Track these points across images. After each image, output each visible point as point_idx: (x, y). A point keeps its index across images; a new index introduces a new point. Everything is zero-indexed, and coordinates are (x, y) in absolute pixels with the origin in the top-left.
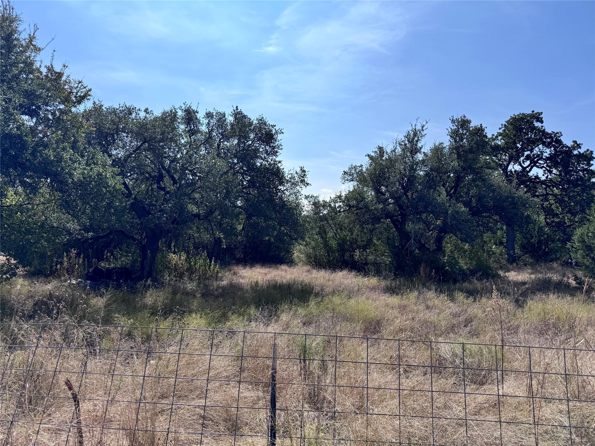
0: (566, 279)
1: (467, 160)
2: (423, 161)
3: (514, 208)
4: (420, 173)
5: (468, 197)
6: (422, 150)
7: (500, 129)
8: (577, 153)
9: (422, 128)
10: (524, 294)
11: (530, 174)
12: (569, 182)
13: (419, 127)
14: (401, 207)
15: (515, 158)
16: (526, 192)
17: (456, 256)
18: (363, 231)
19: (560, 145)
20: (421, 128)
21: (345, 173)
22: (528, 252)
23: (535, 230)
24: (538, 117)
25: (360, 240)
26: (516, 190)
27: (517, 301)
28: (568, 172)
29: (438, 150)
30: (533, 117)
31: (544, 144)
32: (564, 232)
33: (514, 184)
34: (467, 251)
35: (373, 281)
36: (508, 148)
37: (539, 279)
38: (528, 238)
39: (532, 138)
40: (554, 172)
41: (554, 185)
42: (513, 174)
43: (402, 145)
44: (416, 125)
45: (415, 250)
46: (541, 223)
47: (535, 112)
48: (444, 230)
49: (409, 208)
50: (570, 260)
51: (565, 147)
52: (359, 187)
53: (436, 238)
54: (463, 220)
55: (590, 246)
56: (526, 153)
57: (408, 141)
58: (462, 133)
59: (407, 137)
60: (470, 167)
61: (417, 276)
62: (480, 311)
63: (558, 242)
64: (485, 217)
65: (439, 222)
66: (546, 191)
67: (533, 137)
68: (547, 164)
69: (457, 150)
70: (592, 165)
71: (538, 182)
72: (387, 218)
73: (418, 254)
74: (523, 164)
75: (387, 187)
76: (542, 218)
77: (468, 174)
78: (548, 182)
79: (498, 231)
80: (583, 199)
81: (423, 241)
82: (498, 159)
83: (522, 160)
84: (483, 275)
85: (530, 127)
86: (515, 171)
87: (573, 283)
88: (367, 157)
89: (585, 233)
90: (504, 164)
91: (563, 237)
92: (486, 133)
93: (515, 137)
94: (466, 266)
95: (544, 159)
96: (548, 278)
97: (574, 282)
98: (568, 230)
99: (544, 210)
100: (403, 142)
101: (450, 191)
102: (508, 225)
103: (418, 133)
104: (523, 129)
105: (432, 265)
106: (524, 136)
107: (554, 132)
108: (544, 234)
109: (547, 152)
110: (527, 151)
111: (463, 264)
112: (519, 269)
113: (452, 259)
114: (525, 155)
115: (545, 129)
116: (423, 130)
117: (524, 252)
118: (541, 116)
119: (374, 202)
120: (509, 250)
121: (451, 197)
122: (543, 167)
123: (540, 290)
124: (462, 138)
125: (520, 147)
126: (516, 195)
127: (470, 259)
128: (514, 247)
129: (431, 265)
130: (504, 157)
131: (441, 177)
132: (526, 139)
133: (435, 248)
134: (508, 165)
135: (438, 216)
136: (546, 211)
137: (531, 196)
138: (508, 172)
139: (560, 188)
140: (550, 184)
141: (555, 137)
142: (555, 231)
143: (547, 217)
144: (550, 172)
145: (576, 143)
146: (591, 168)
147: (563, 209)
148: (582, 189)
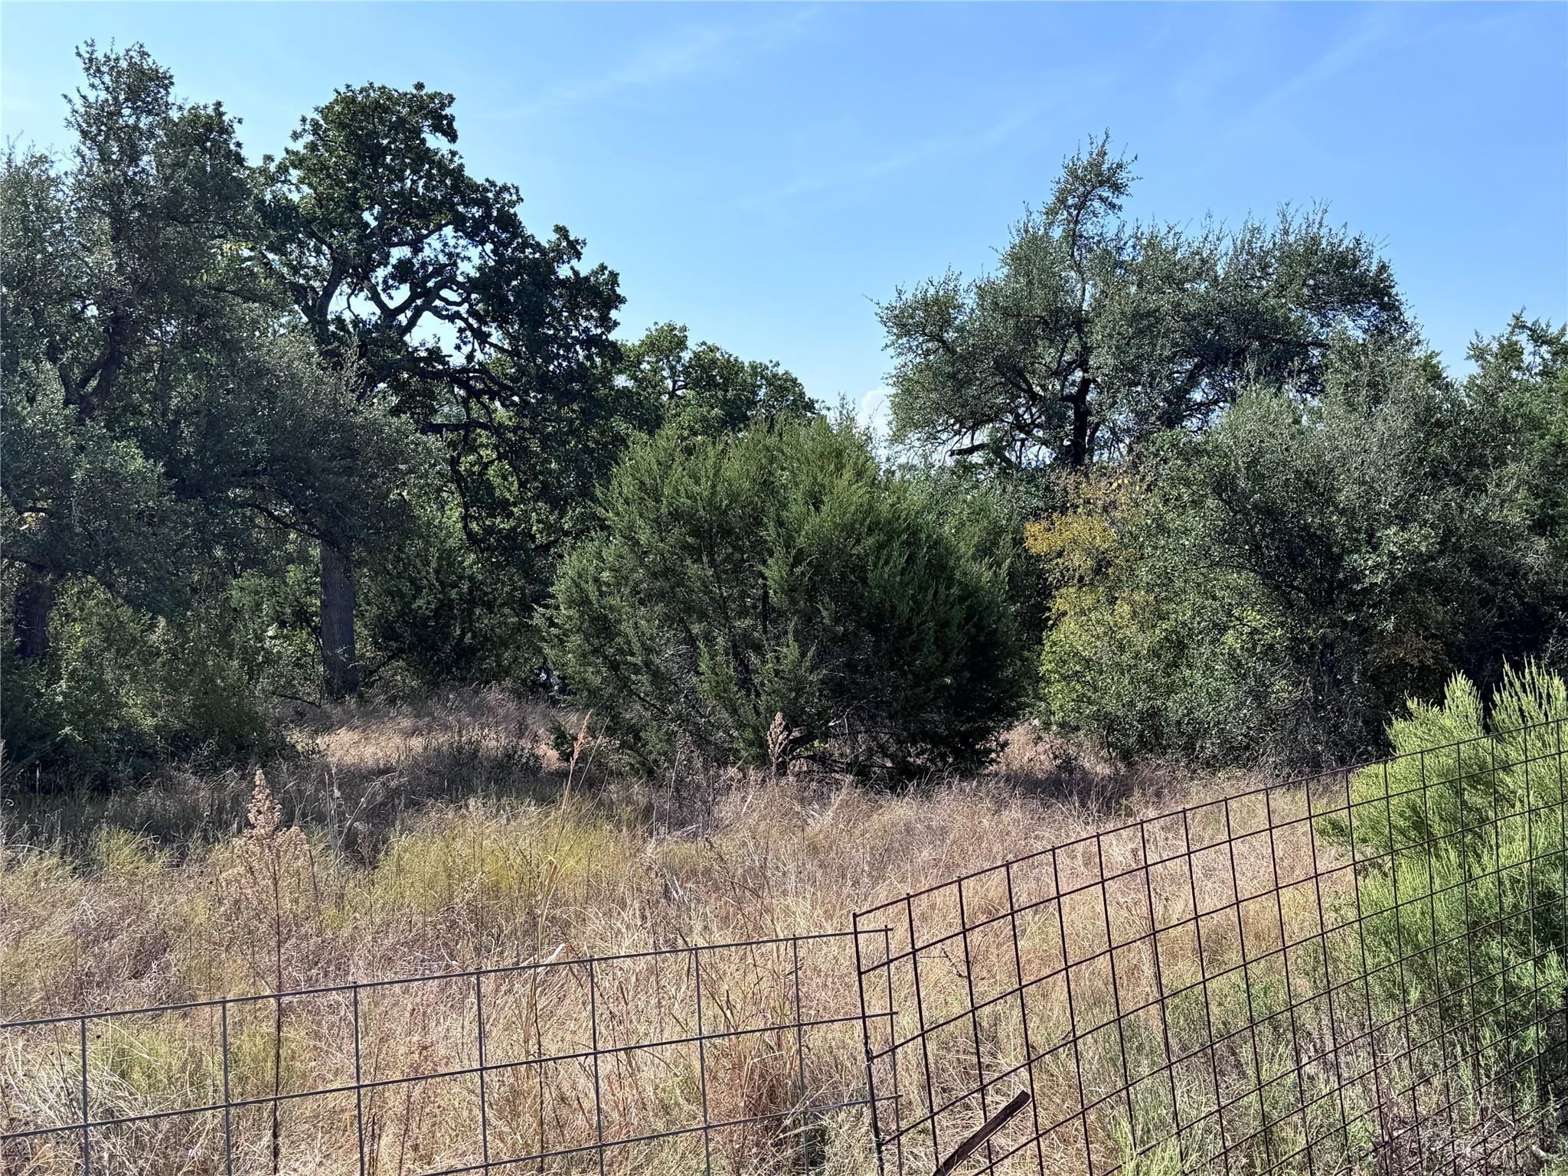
0: (526, 743)
1: (154, 249)
3: (349, 471)
5: (164, 414)
7: (296, 136)
8: (570, 273)
10: (382, 816)
11: (413, 339)
12: (544, 382)
15: (355, 269)
16: (396, 411)
17: (108, 676)
19: (515, 235)
22: (401, 651)
23: (428, 564)
24: (438, 114)
26: (358, 400)
27: (350, 843)
28: (539, 345)
29: (21, 186)
30: (421, 108)
31: (459, 222)
32: (527, 570)
33: (350, 373)
34: (158, 654)
36: (328, 224)
37: (438, 750)
38: (402, 596)
39: (417, 195)
40: (493, 339)
41: (495, 388)
42: (348, 332)
46: (449, 535)
47: (429, 89)
48: (52, 559)
50: (544, 676)
51: (531, 246)
53: (17, 599)
54: (139, 515)
55: (606, 616)
56: (398, 253)
58: (136, 128)
60: (168, 284)
62: (201, 904)
63: (507, 611)
64: (234, 504)
65: (29, 522)
66: (468, 410)
67: (421, 190)
68: (471, 306)
69: (110, 198)
70: (616, 324)
71: (438, 375)
74: (384, 297)
76: (454, 514)
77: (160, 312)
78: (475, 378)
79: (291, 567)
80: (587, 449)
82: (289, 265)
83: (380, 280)
84: (223, 751)
85: (408, 148)
86: (357, 321)
87: (549, 755)
89: (591, 570)
90: (313, 289)
91: (522, 589)
92: (239, 145)
93: (353, 179)
94: (154, 716)
95: (460, 285)
96: (470, 742)
97: (552, 754)
98: (540, 562)
99: (459, 486)
101: (85, 381)
102: (329, 540)
104: (384, 151)
106: (390, 182)
107: (493, 184)
108: (461, 578)
109: (473, 259)
110: (401, 244)
111: (141, 709)
112: (368, 717)
113: (90, 691)
114: (393, 261)
115: (461, 166)
117: (386, 649)
118: (447, 111)
120: (331, 644)
121: (86, 410)
122: (457, 315)
123: (436, 793)
124: (133, 146)
125: (374, 224)
126: (359, 420)
127: (171, 685)
128: (353, 631)
130: (313, 261)
131: (37, 315)
132: (395, 195)
133: (12, 644)
134: (328, 294)
135: (29, 494)
136: (467, 488)
137: (412, 427)
138: (327, 323)
139: (514, 404)
140: (479, 386)
141: (496, 201)
142: (498, 566)
143: (472, 511)
144: (482, 337)
145: (566, 237)
146: (613, 336)
147: (522, 484)
148: (584, 411)
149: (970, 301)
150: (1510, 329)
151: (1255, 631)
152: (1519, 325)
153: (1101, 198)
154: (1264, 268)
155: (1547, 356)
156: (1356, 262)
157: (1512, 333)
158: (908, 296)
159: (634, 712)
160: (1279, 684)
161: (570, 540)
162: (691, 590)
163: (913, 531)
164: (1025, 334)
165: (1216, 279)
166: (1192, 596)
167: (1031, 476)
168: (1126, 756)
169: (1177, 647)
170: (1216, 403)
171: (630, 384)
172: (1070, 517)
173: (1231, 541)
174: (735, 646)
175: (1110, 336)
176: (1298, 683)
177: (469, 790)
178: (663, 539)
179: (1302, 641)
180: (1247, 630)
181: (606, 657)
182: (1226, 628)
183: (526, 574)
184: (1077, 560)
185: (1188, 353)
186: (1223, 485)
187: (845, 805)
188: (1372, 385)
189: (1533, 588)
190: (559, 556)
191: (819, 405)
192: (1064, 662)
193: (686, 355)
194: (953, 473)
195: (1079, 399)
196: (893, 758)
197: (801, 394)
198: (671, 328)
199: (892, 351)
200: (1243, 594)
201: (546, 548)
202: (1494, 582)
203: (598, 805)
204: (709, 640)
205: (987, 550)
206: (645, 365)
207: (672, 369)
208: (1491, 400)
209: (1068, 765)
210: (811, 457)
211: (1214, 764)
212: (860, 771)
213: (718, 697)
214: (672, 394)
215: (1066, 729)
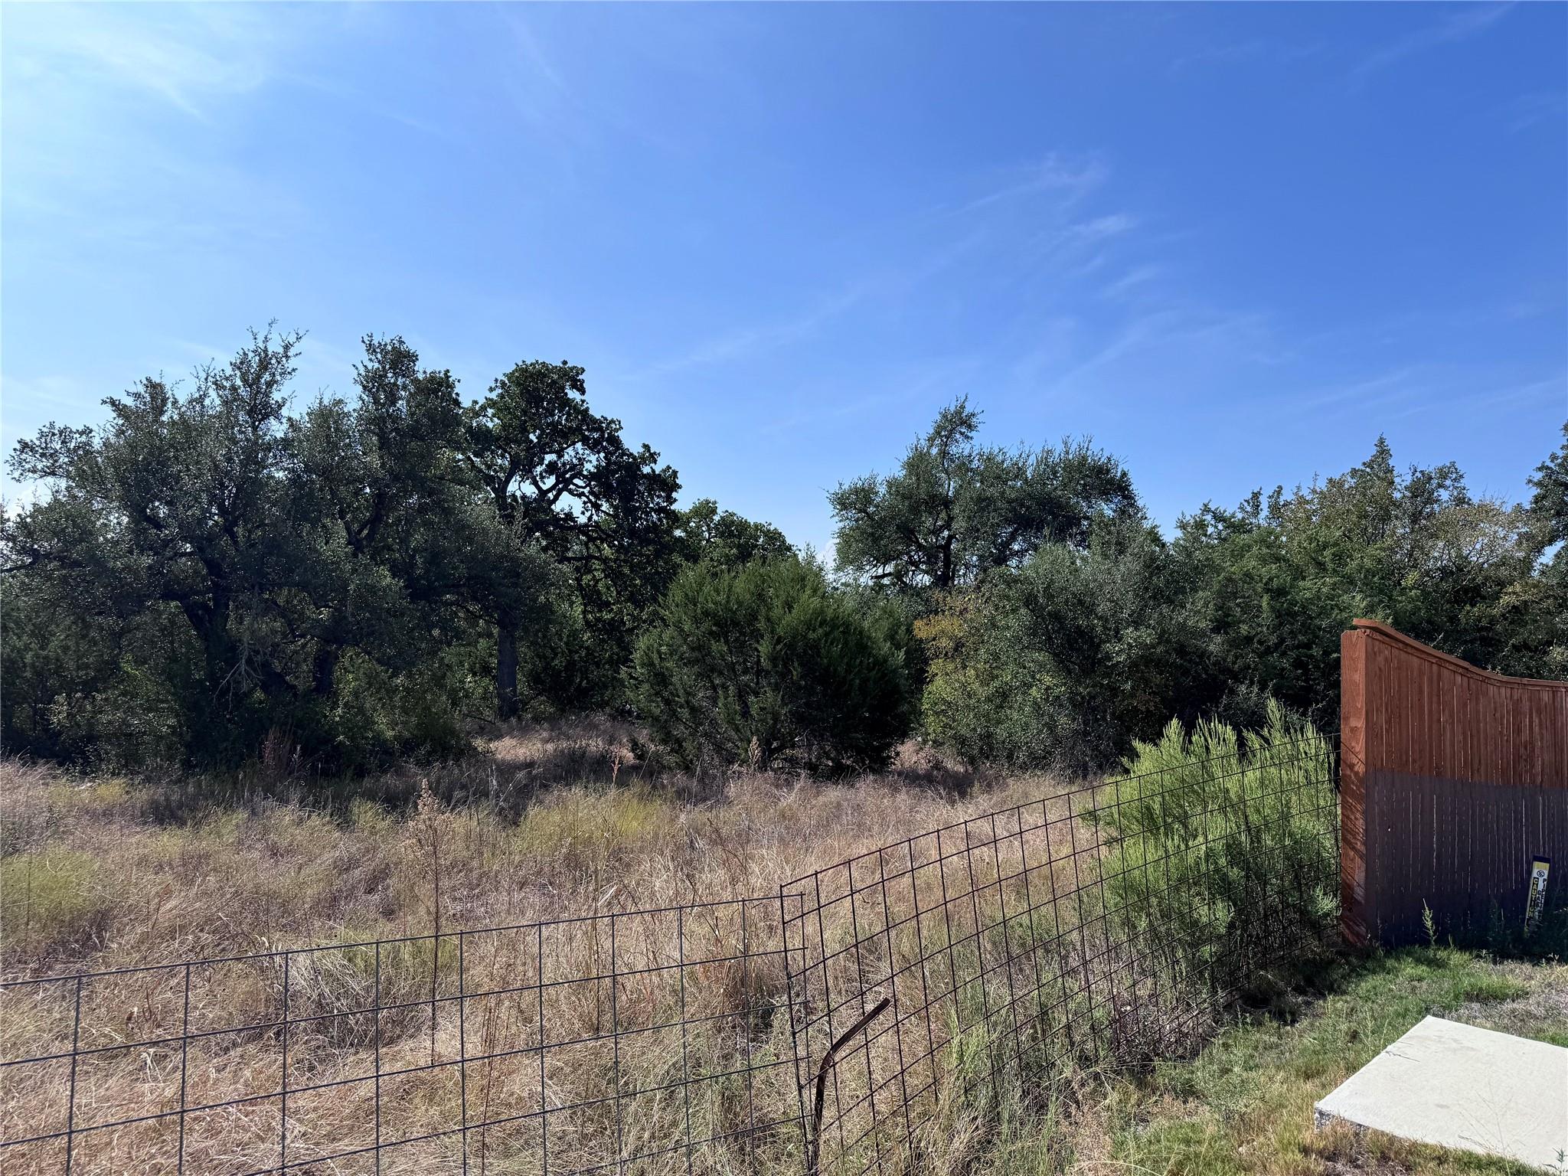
0: (615, 748)
1: (403, 455)
2: (286, 443)
3: (515, 585)
4: (277, 475)
5: (406, 551)
6: (285, 412)
7: (491, 390)
8: (650, 471)
9: (285, 352)
10: (524, 793)
11: (557, 507)
12: (633, 533)
13: (275, 347)
14: (213, 567)
15: (524, 466)
16: (545, 549)
17: (368, 705)
18: (87, 635)
19: (618, 448)
20: (281, 350)
21: (25, 446)
22: (544, 690)
23: (562, 639)
24: (573, 377)
25: (72, 665)
26: (522, 543)
27: (502, 811)
28: (630, 512)
29: (327, 417)
30: (565, 375)
31: (585, 440)
33: (518, 527)
34: (398, 692)
35: (111, 790)
36: (509, 441)
37: (562, 751)
38: (545, 657)
39: (561, 424)
40: (603, 508)
41: (604, 536)
42: (518, 502)
43: (224, 388)
44: (266, 340)
45: (252, 691)
46: (575, 622)
47: (570, 365)
48: (335, 636)
49: (239, 569)
50: (627, 708)
51: (627, 455)
52: (75, 497)
53: (315, 659)
54: (388, 611)
55: (663, 673)
56: (549, 458)
57: (245, 381)
58: (395, 384)
59: (239, 368)
60: (411, 475)
61: (254, 765)
64: (445, 604)
65: (324, 614)
66: (588, 548)
67: (564, 422)
68: (591, 488)
69: (378, 425)
70: (675, 500)
71: (571, 528)
72: (168, 596)
73: (261, 702)
74: (540, 484)
75: (169, 503)
76: (578, 610)
77: (406, 491)
78: (592, 531)
79: (481, 640)
80: (657, 573)
81: (277, 666)
82: (486, 464)
83: (538, 473)
84: (433, 751)
85: (557, 398)
86: (524, 497)
87: (628, 756)
88: (108, 408)
89: (656, 645)
90: (499, 478)
91: (617, 654)
92: (457, 394)
93: (524, 415)
94: (394, 729)
95: (585, 477)
96: (581, 747)
97: (631, 755)
98: (627, 639)
99: (581, 593)
100: (227, 379)
101: (360, 531)
102: (500, 623)
103: (274, 361)
104: (543, 399)
105: (300, 732)
106: (546, 417)
107: (606, 419)
108: (581, 647)
109: (592, 462)
110: (551, 452)
111: (385, 726)
112: (524, 732)
113: (357, 715)
114: (546, 462)
115: (587, 408)
116: (287, 357)
117: (536, 689)
118: (580, 377)
119: (125, 546)
120: (502, 686)
121: (359, 548)
122: (583, 494)
123: (557, 779)
124: (393, 395)
125: (536, 440)
126: (522, 555)
127: (405, 711)
128: (516, 678)
129: (295, 733)
130: (499, 462)
131: (333, 492)
132: (549, 425)
133: (310, 686)
134: (508, 481)
135: (323, 597)
136: (586, 595)
137: (554, 559)
138: (506, 498)
139: (615, 545)
140: (595, 535)
141: (607, 429)
142: (603, 640)
143: (589, 608)
144: (597, 507)
145: (649, 451)
146: (673, 507)
147: (618, 593)
148: (656, 550)
149: (882, 490)
150: (1201, 512)
151: (1048, 688)
152: (1206, 509)
153: (961, 432)
154: (1055, 473)
155: (1221, 528)
156: (1108, 471)
157: (1202, 514)
158: (846, 487)
159: (679, 731)
160: (1063, 720)
161: (645, 626)
162: (714, 658)
163: (847, 625)
164: (915, 509)
165: (1026, 480)
166: (1011, 666)
167: (918, 592)
168: (972, 761)
169: (1003, 696)
170: (1027, 551)
171: (683, 535)
172: (940, 617)
173: (1035, 634)
174: (740, 692)
175: (964, 511)
176: (1074, 719)
177: (577, 776)
178: (698, 628)
179: (1077, 694)
180: (1044, 687)
181: (663, 697)
182: (1031, 686)
183: (619, 646)
184: (945, 643)
185: (1008, 522)
186: (1030, 600)
187: (802, 789)
188: (1118, 543)
189: (1214, 664)
190: (637, 635)
191: (794, 548)
192: (936, 704)
193: (717, 518)
194: (872, 589)
195: (946, 547)
196: (833, 760)
197: (784, 542)
198: (708, 502)
199: (837, 519)
200: (1042, 666)
201: (631, 631)
202: (1190, 661)
203: (654, 787)
204: (725, 687)
205: (891, 637)
206: (692, 524)
207: (708, 526)
208: (1189, 555)
209: (938, 766)
210: (787, 581)
211: (1024, 768)
212: (812, 768)
213: (728, 722)
214: (708, 541)
215: (937, 744)
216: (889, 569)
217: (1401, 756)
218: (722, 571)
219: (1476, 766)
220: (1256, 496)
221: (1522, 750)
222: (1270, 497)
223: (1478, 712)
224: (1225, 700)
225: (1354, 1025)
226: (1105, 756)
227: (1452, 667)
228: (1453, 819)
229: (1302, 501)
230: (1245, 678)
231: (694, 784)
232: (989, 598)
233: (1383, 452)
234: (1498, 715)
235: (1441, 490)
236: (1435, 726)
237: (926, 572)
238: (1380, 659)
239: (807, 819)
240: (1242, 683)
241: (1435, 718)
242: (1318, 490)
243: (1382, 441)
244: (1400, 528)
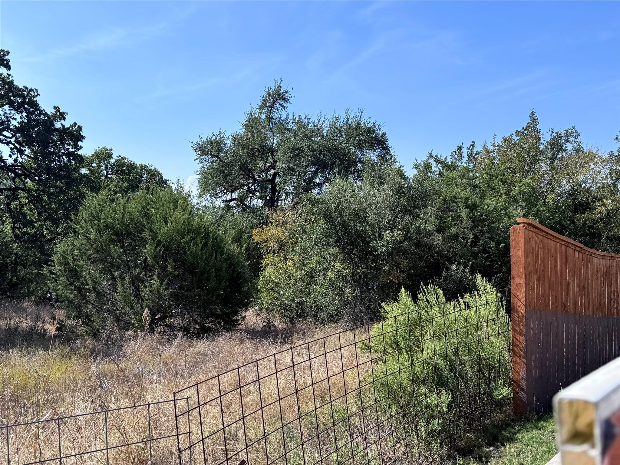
0: (40, 324)
8: (61, 126)
12: (49, 171)
19: (36, 110)
28: (47, 155)
31: (11, 104)
40: (26, 153)
41: (27, 173)
46: (6, 235)
50: (48, 295)
51: (43, 114)
55: (76, 269)
63: (32, 267)
66: (15, 182)
68: (16, 138)
70: (81, 147)
76: (8, 226)
78: (18, 169)
80: (68, 199)
89: (69, 250)
91: (39, 258)
95: (11, 130)
96: (14, 324)
97: (52, 328)
98: (47, 247)
99: (11, 215)
107: (27, 88)
108: (11, 254)
109: (17, 119)
115: (12, 81)
118: (6, 58)
122: (10, 142)
136: (14, 216)
139: (35, 180)
140: (20, 172)
141: (28, 95)
142: (28, 248)
143: (16, 225)
144: (21, 152)
145: (59, 111)
146: (80, 152)
147: (39, 214)
148: (66, 183)
149: (229, 142)
150: (427, 158)
151: (339, 271)
152: (431, 156)
153: (280, 104)
154: (340, 133)
155: (441, 168)
156: (374, 132)
157: (428, 159)
158: (204, 139)
159: (88, 309)
160: (348, 291)
161: (60, 237)
162: (114, 258)
163: (207, 233)
164: (251, 156)
165: (323, 136)
166: (316, 257)
167: (254, 210)
168: (291, 320)
169: (311, 277)
170: (324, 183)
171: (88, 172)
172: (269, 227)
173: (330, 236)
174: (133, 281)
175: (284, 157)
176: (354, 290)
177: (14, 345)
178: (101, 237)
179: (356, 274)
180: (336, 270)
181: (76, 287)
182: (329, 270)
183: (41, 252)
184: (273, 244)
185: (313, 164)
186: (326, 215)
187: (179, 344)
188: (380, 178)
189: (437, 253)
190: (56, 244)
191: (169, 182)
192: (268, 284)
193: (112, 161)
194: (224, 210)
195: (272, 181)
196: (199, 324)
197: (161, 178)
198: (106, 149)
199: (198, 161)
200: (335, 256)
201: (50, 241)
202: (423, 251)
203: (72, 349)
204: (122, 278)
205: (237, 240)
206: (94, 165)
207: (106, 166)
208: (421, 184)
209: (269, 324)
210: (165, 203)
211: (323, 323)
212: (186, 331)
213: (125, 302)
214: (106, 177)
215: (269, 310)
216: (235, 196)
217: (545, 300)
218: (118, 198)
219: (587, 306)
220: (460, 148)
221: (612, 296)
222: (468, 149)
223: (588, 273)
224: (443, 274)
225: (521, 461)
226: (373, 312)
227: (573, 247)
228: (575, 337)
229: (487, 151)
230: (455, 261)
231: (101, 346)
232: (301, 214)
233: (534, 121)
234: (599, 275)
235: (567, 143)
236: (564, 282)
237: (259, 198)
238: (533, 242)
239: (183, 364)
240: (454, 263)
241: (564, 277)
242: (497, 144)
243: (533, 114)
244: (543, 167)
